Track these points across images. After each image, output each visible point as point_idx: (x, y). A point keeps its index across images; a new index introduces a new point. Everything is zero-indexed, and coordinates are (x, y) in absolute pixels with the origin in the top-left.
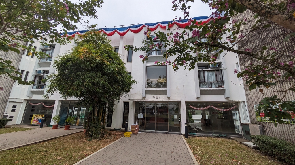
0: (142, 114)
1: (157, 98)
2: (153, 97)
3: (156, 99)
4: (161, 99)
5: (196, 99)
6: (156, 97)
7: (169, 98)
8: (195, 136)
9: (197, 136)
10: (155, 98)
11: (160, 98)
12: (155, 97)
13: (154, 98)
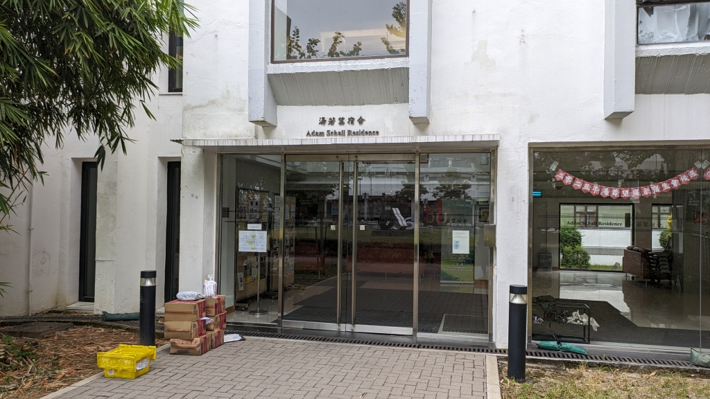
0: (259, 226)
1: (347, 127)
2: (323, 122)
3: (342, 134)
4: (370, 133)
5: (605, 125)
6: (342, 121)
7: (421, 123)
8: (575, 365)
9: (590, 366)
10: (332, 128)
11: (366, 127)
12: (332, 122)
13: (326, 128)
